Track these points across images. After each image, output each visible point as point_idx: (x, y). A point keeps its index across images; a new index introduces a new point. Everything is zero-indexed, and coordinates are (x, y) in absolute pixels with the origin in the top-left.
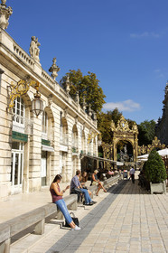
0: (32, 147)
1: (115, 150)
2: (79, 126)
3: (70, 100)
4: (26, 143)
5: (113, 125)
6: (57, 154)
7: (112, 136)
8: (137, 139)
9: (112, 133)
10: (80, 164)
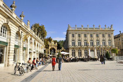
0: (27, 51)
1: (50, 51)
2: (39, 44)
3: (37, 36)
4: (25, 50)
5: (49, 43)
6: (33, 52)
7: (49, 46)
8: (57, 48)
9: (48, 45)
10: (38, 56)
